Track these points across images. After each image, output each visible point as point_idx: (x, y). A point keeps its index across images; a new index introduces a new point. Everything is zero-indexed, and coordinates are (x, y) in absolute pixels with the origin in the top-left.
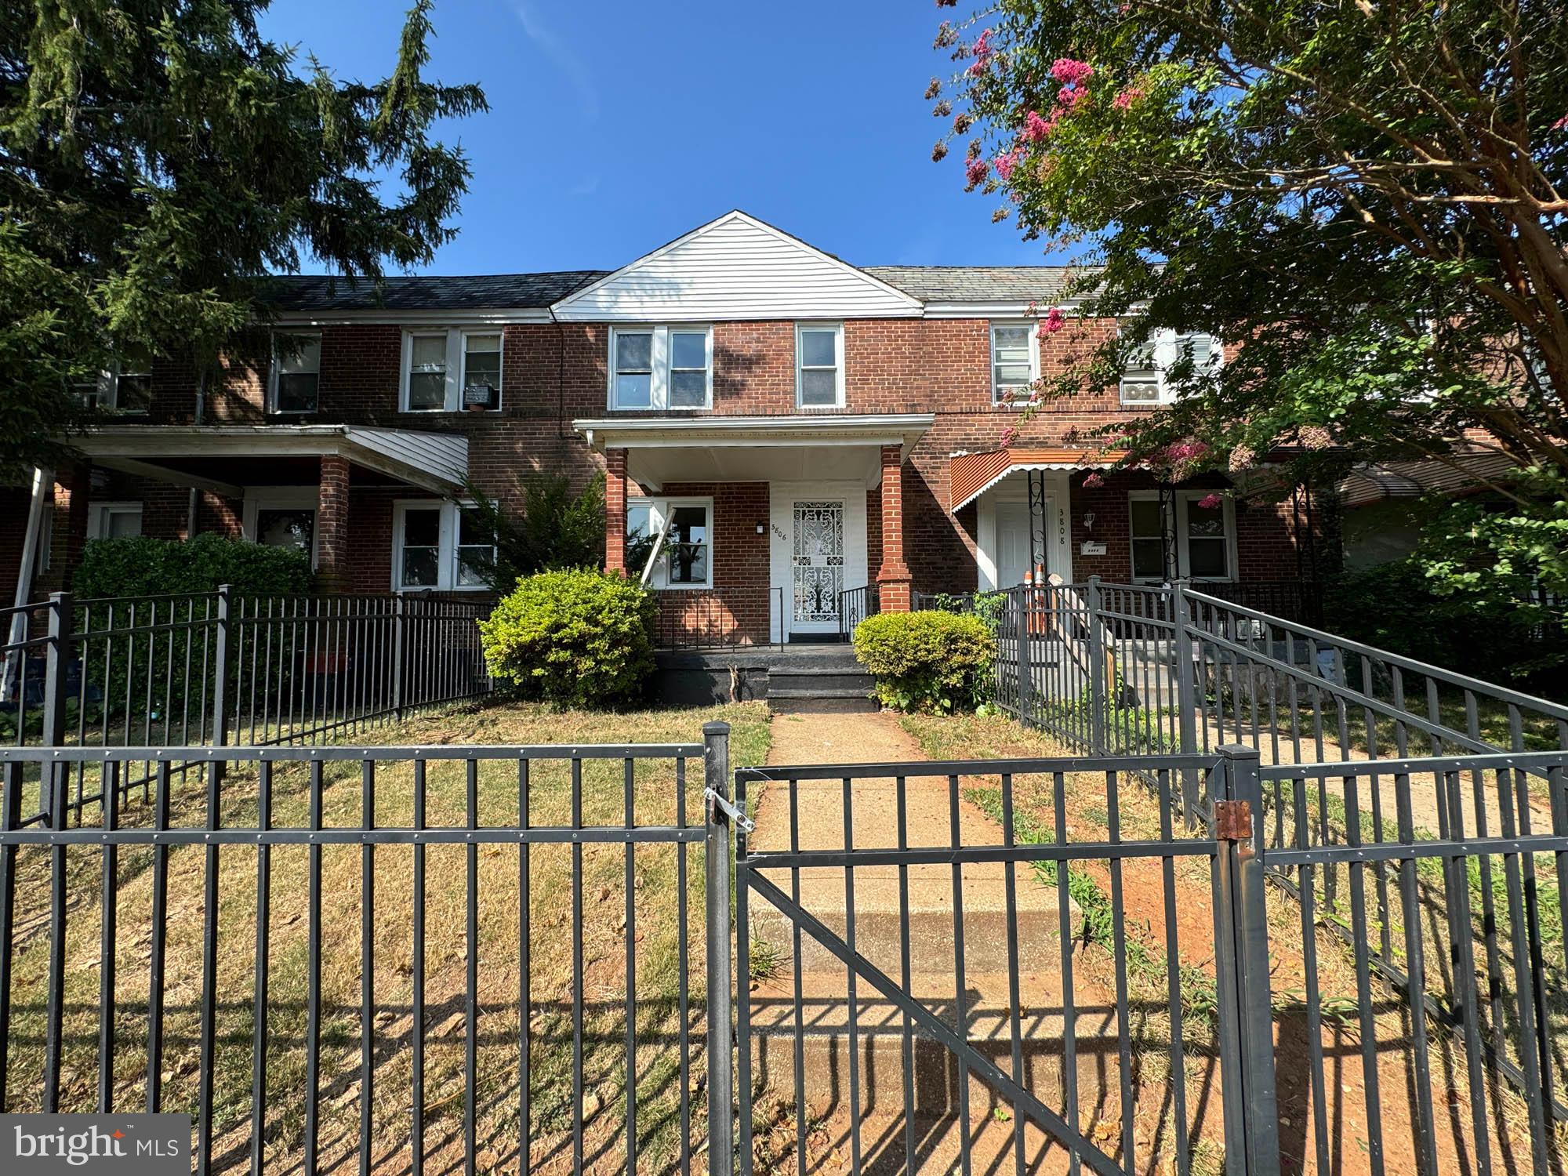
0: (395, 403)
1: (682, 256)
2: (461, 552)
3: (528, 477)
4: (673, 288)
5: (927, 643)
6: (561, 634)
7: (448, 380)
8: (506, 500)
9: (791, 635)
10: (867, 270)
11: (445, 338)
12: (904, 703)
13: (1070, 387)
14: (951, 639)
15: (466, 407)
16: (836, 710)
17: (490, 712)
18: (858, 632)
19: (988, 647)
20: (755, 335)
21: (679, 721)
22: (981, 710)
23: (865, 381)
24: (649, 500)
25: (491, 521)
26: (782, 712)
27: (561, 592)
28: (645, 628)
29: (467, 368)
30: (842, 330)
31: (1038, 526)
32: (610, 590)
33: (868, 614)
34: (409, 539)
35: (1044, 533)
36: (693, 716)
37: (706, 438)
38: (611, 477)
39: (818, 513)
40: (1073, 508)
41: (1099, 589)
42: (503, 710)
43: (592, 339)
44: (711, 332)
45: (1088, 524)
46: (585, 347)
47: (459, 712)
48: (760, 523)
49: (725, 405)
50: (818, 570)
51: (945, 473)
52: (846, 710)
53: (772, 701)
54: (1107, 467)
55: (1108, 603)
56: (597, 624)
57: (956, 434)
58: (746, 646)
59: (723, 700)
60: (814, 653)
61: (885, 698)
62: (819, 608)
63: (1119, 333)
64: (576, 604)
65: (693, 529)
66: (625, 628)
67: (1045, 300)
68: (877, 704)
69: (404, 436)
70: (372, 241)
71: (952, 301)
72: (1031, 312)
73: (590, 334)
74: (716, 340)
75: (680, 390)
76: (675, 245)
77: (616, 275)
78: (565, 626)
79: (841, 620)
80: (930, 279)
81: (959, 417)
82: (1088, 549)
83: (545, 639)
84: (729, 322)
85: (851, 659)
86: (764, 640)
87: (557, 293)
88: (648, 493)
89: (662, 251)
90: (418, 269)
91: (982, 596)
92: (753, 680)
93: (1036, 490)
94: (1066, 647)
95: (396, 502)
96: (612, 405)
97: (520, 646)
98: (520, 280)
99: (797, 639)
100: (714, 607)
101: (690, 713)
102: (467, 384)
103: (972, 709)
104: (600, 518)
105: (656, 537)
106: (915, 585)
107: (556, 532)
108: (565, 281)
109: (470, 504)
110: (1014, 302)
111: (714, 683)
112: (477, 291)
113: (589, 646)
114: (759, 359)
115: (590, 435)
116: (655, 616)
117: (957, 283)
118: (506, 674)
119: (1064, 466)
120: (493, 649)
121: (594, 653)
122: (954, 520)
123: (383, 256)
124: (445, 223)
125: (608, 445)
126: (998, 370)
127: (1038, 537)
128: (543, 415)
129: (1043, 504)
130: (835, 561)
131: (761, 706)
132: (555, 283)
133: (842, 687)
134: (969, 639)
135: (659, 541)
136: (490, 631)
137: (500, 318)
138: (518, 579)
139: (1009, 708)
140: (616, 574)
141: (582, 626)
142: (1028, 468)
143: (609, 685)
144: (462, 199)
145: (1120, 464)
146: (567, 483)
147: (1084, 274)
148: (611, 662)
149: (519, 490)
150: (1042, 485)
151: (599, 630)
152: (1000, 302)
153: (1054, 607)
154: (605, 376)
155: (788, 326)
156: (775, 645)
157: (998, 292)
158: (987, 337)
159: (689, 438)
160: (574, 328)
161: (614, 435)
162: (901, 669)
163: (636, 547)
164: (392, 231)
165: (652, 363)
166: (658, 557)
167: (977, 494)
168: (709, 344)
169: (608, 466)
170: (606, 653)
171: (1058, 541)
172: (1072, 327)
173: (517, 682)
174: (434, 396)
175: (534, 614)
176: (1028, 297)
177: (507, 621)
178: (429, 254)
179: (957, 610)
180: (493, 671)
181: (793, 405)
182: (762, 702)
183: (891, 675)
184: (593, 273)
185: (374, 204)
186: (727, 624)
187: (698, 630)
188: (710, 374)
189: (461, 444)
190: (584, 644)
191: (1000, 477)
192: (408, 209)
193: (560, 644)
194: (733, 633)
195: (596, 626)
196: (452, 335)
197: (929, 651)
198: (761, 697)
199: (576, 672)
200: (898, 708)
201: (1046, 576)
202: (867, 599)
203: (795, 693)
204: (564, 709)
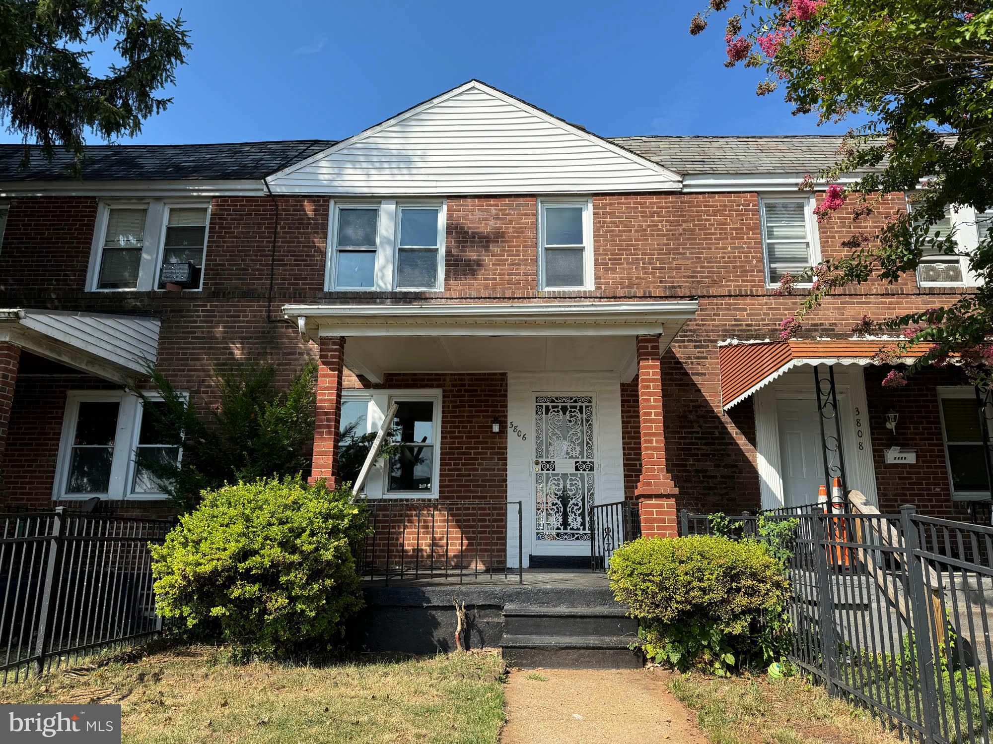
0: (82, 281)
1: (415, 128)
2: (141, 452)
3: (227, 366)
4: (404, 161)
5: (701, 580)
6: (249, 563)
7: (145, 256)
8: (198, 392)
9: (532, 558)
10: (618, 141)
11: (145, 211)
12: (675, 658)
13: (858, 274)
14: (732, 575)
15: (162, 285)
16: (588, 665)
17: (154, 659)
18: (614, 561)
19: (778, 585)
20: (493, 211)
21: (389, 679)
22: (774, 669)
23: (616, 261)
24: (367, 393)
25: (179, 418)
26: (520, 666)
27: (253, 510)
28: (354, 552)
29: (167, 244)
30: (590, 206)
31: (831, 432)
32: (315, 506)
33: (626, 538)
34: (80, 436)
35: (839, 440)
36: (407, 672)
37: (436, 326)
38: (323, 369)
39: (564, 409)
40: (871, 406)
41: (915, 522)
42: (169, 658)
43: (310, 214)
44: (445, 207)
45: (891, 425)
46: (302, 222)
47: (116, 660)
48: (496, 421)
49: (458, 287)
50: (565, 476)
51: (712, 364)
52: (602, 664)
53: (508, 651)
54: (910, 361)
55: (929, 541)
56: (294, 550)
57: (724, 319)
58: (477, 574)
59: (445, 647)
60: (561, 586)
61: (650, 650)
62: (565, 524)
63: (909, 209)
64: (270, 524)
65: (417, 424)
66: (328, 555)
67: (823, 172)
68: (640, 658)
69: (88, 320)
70: (76, 111)
71: (714, 174)
72: (806, 185)
73: (309, 208)
74: (449, 216)
75: (407, 270)
76: (407, 115)
77: (341, 145)
78: (255, 553)
79: (592, 539)
80: (690, 149)
81: (727, 300)
82: (893, 456)
83: (229, 569)
84: (464, 197)
85: (606, 596)
86: (498, 567)
87: (274, 164)
88: (367, 384)
89: (393, 122)
90: (123, 139)
91: (768, 519)
92: (484, 620)
93: (825, 387)
94: (877, 585)
95: (71, 393)
96: (331, 285)
97: (198, 577)
98: (234, 149)
99: (539, 563)
100: (439, 521)
101: (403, 666)
102: (166, 260)
103: (763, 667)
104: (307, 416)
105: (373, 436)
106: (683, 500)
107: (254, 433)
108: (284, 151)
109: (155, 396)
110: (787, 174)
111: (436, 624)
112: (186, 161)
113: (283, 579)
114: (498, 237)
115: (301, 322)
116: (366, 538)
117: (719, 154)
118: (177, 613)
119: (856, 361)
120: (167, 580)
121: (288, 588)
122: (726, 419)
123: (87, 129)
124: (157, 94)
125: (323, 333)
126: (771, 247)
127: (832, 444)
128: (248, 295)
129: (835, 406)
130: (584, 466)
131: (493, 656)
132: (273, 153)
133: (596, 632)
134: (753, 576)
135: (376, 442)
136: (163, 558)
137: (208, 189)
138: (203, 492)
139: (811, 668)
140: (321, 487)
141: (276, 552)
142: (815, 362)
143: (305, 629)
144: (178, 70)
145: (926, 358)
146: (272, 372)
147: (864, 147)
148: (308, 600)
149: (216, 381)
150: (832, 382)
151: (296, 558)
152: (769, 174)
153: (860, 541)
154: (323, 254)
155: (530, 202)
156: (511, 571)
157: (767, 166)
158: (756, 212)
159: (417, 326)
160: (291, 202)
161: (330, 321)
162: (669, 614)
163: (349, 448)
164: (98, 102)
165: (378, 240)
166: (374, 461)
167: (753, 390)
168: (442, 219)
169: (321, 357)
170: (303, 587)
171: (855, 446)
172: (855, 202)
173: (190, 623)
174: (127, 275)
175: (218, 536)
176: (801, 168)
177: (185, 545)
178: (137, 125)
179: (736, 534)
180: (163, 609)
181: (535, 287)
182: (496, 651)
183: (657, 619)
184: (316, 142)
185: (83, 74)
186: (455, 543)
187: (418, 550)
188: (442, 251)
189: (151, 328)
190: (277, 575)
191: (780, 372)
192: (118, 80)
193: (247, 576)
194: (461, 555)
195: (293, 553)
196: (153, 208)
197: (704, 590)
198: (494, 643)
199: (264, 611)
200: (667, 664)
201: (845, 493)
202: (624, 516)
203: (536, 640)
204: (246, 658)
